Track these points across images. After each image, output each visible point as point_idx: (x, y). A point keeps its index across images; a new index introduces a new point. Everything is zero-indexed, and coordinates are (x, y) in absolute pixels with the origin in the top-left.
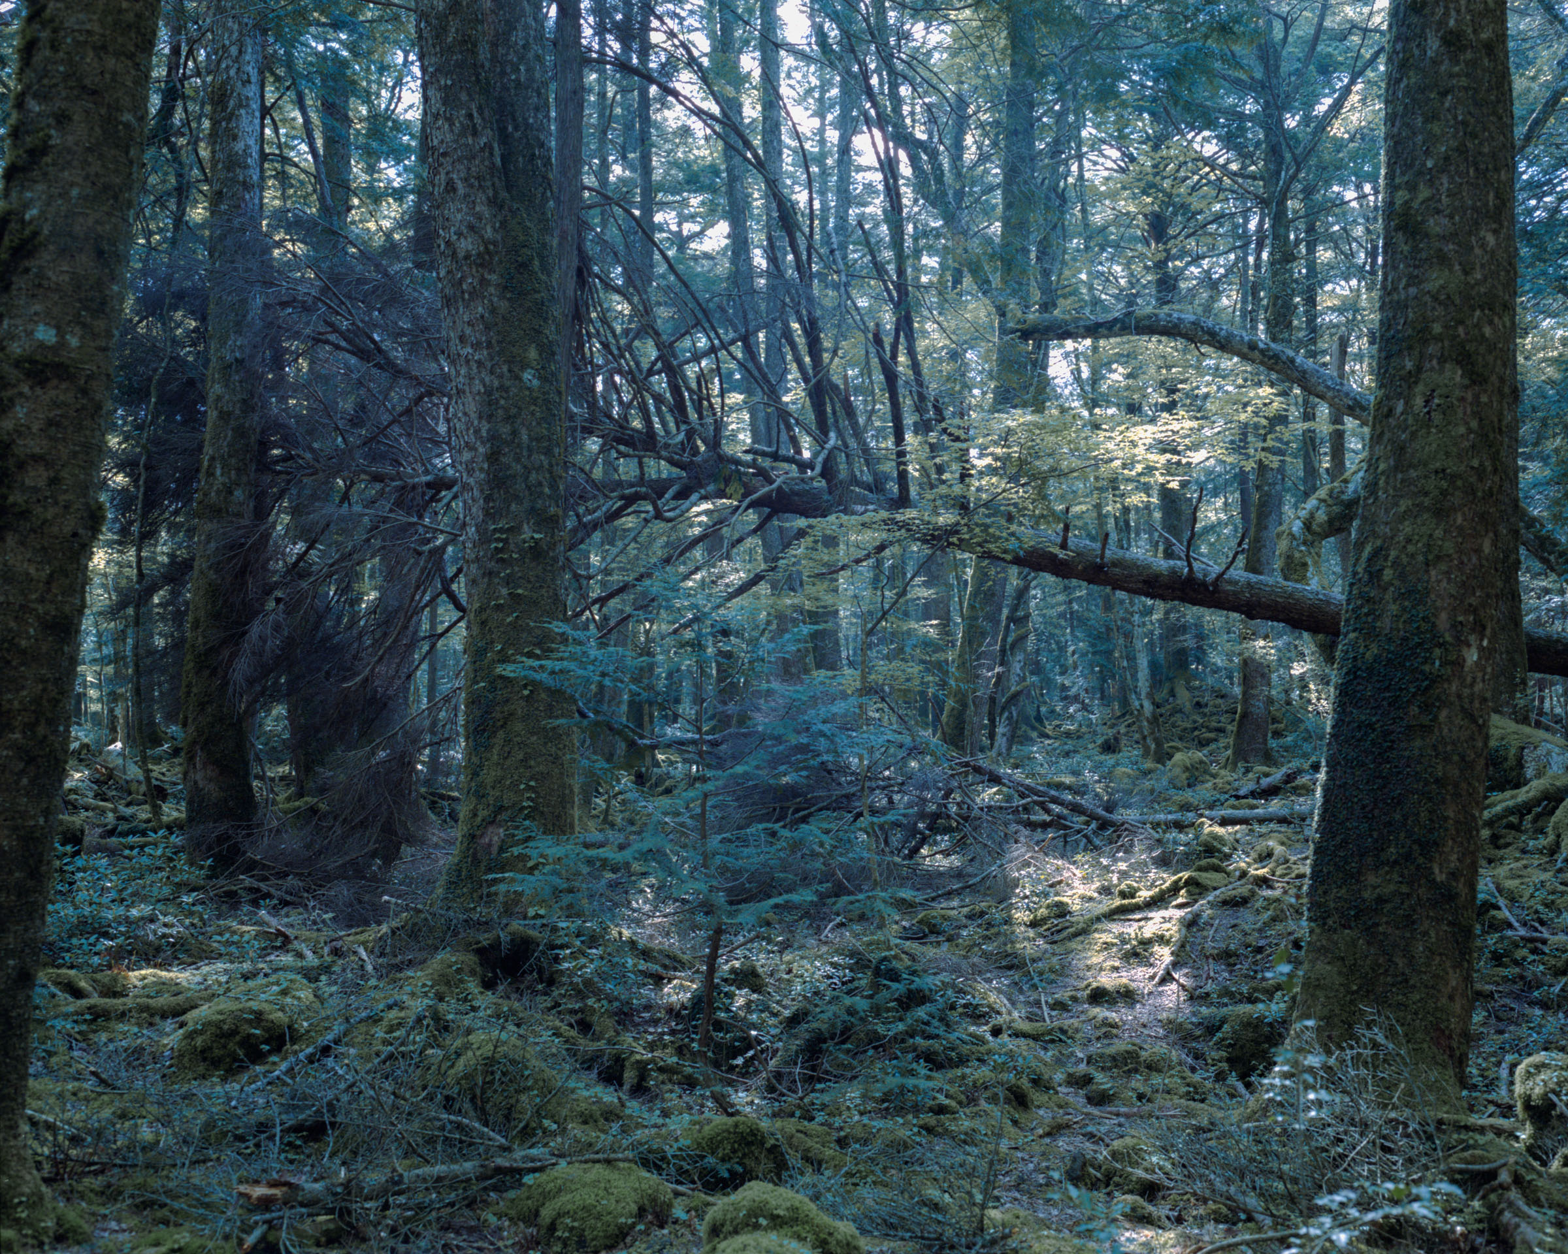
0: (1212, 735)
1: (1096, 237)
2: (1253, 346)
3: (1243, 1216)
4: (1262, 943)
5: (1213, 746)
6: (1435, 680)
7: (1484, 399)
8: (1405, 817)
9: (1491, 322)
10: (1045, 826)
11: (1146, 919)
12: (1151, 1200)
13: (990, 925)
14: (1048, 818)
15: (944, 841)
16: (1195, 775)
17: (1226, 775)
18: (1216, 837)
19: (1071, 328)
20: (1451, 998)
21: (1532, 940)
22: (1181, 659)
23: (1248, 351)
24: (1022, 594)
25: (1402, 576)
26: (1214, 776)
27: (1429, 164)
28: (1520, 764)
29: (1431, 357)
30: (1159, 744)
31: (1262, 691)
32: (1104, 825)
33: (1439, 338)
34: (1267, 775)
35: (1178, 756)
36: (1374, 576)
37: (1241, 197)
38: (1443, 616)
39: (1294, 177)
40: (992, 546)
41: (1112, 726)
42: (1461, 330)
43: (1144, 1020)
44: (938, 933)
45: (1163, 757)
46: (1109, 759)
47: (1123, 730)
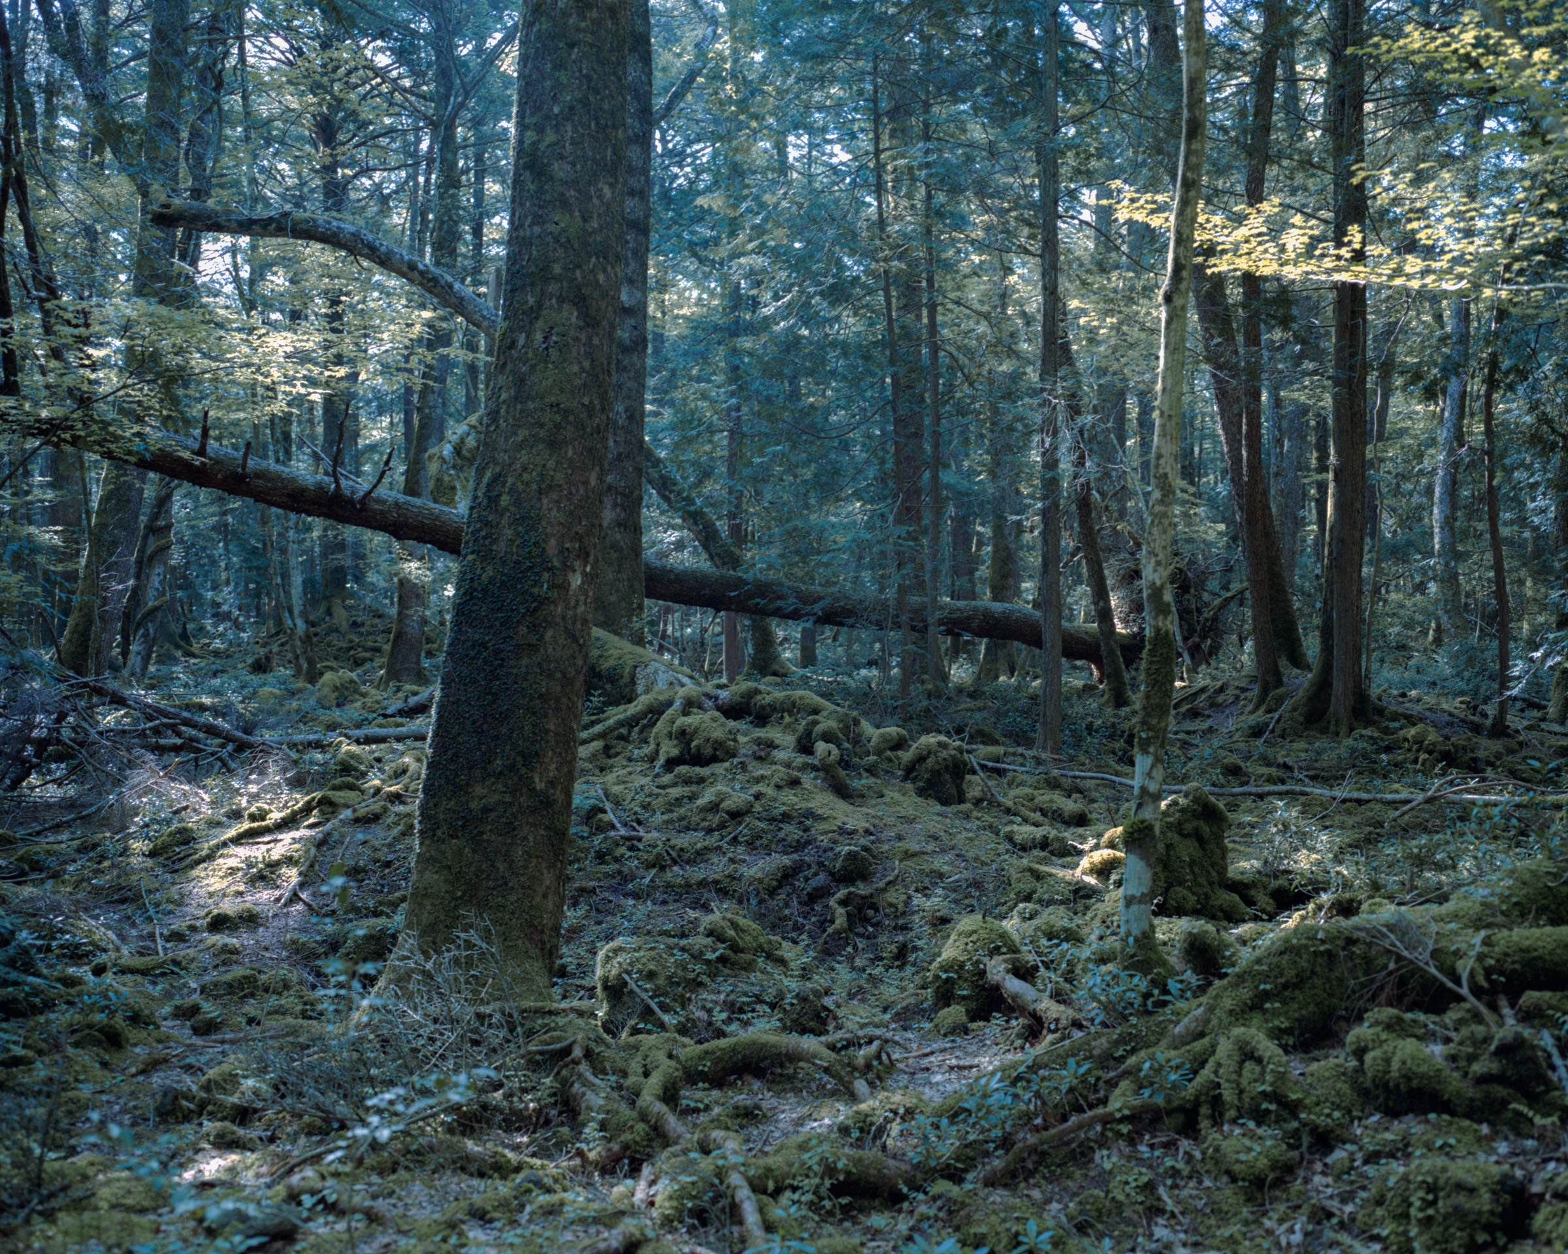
0: (368, 655)
1: (257, 127)
2: (412, 267)
3: (336, 1125)
4: (390, 857)
5: (368, 666)
6: (542, 601)
7: (596, 341)
8: (511, 731)
9: (604, 270)
10: (176, 749)
11: (276, 841)
12: (242, 1123)
13: (103, 857)
14: (179, 741)
15: (59, 769)
16: (344, 695)
17: (375, 694)
18: (352, 756)
19: (222, 220)
20: (545, 896)
21: (630, 839)
22: (337, 577)
23: (409, 271)
24: (163, 502)
25: (517, 503)
26: (364, 695)
27: (556, 110)
28: (633, 682)
29: (551, 296)
30: (311, 662)
31: (415, 612)
32: (241, 747)
33: (558, 279)
34: (415, 694)
35: (328, 676)
36: (493, 501)
37: (415, 113)
38: (553, 542)
39: (462, 105)
40: (113, 446)
41: (264, 645)
42: (578, 274)
43: (267, 943)
44: (41, 870)
45: (313, 677)
46: (255, 679)
47: (275, 649)
